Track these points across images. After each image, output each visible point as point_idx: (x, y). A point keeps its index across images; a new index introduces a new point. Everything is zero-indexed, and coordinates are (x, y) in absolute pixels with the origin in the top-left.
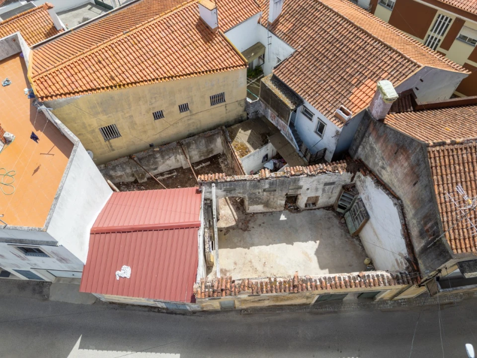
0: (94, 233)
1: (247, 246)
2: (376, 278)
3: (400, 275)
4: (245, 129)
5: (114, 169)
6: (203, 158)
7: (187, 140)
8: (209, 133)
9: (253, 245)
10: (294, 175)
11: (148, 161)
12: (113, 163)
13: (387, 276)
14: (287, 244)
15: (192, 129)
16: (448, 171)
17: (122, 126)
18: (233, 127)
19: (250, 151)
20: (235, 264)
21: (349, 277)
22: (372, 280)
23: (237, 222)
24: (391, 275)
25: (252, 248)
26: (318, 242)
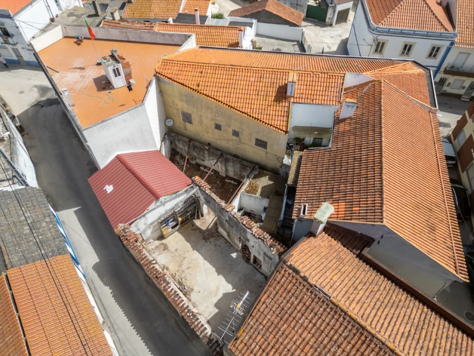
0: (119, 158)
1: (194, 248)
2: (200, 325)
3: (214, 341)
4: (270, 179)
5: (179, 140)
6: (236, 177)
7: (228, 156)
8: (245, 163)
9: (198, 251)
10: (244, 225)
11: (199, 151)
12: (180, 137)
13: (207, 333)
14: (216, 271)
15: (238, 152)
16: (284, 295)
17: (195, 118)
18: (265, 172)
19: (255, 194)
20: (176, 250)
21: (188, 306)
22: (196, 323)
23: (207, 230)
24: (211, 335)
25: (195, 252)
26: (234, 290)
